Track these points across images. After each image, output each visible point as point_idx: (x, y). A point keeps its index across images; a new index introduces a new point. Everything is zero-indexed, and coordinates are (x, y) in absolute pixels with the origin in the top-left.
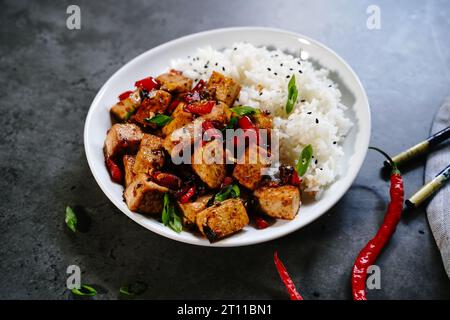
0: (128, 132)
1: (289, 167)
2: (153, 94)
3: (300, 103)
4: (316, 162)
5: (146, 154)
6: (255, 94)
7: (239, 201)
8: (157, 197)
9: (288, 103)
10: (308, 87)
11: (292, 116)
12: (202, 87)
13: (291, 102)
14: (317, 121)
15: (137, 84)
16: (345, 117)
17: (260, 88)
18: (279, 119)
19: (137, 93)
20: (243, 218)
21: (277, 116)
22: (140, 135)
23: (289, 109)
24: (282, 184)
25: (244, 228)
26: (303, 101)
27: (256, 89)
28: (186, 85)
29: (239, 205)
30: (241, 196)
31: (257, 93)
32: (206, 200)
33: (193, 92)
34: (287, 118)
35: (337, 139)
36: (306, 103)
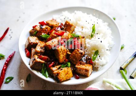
0: (34, 40)
1: (89, 57)
2: (44, 27)
3: (96, 34)
4: (100, 57)
5: (38, 49)
6: (80, 29)
7: (70, 69)
8: (40, 64)
10: (99, 29)
11: (92, 39)
12: (62, 26)
13: (93, 34)
14: (101, 42)
18: (88, 39)
19: (39, 26)
20: (70, 75)
21: (87, 38)
22: (37, 41)
23: (92, 36)
24: (87, 63)
27: (81, 28)
28: (56, 24)
30: (70, 67)
32: (58, 67)
33: (58, 27)
35: (108, 49)
36: (98, 34)
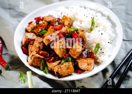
0: (31, 36)
1: (90, 51)
2: (41, 22)
3: (96, 27)
4: (101, 50)
5: (36, 44)
6: (79, 24)
7: (71, 63)
8: (39, 60)
9: (91, 27)
10: (99, 22)
11: (92, 32)
12: (59, 21)
13: (92, 27)
14: (102, 34)
15: (35, 19)
16: (113, 33)
17: (81, 21)
18: (87, 33)
19: (35, 22)
20: (72, 69)
21: (87, 32)
22: (35, 37)
23: (91, 30)
24: (87, 57)
25: (72, 74)
26: (97, 27)
27: (79, 22)
28: (53, 20)
29: (71, 64)
30: (71, 61)
31: (80, 23)
32: (58, 62)
33: (56, 22)
34: (90, 33)
35: (109, 41)
36: (98, 27)
